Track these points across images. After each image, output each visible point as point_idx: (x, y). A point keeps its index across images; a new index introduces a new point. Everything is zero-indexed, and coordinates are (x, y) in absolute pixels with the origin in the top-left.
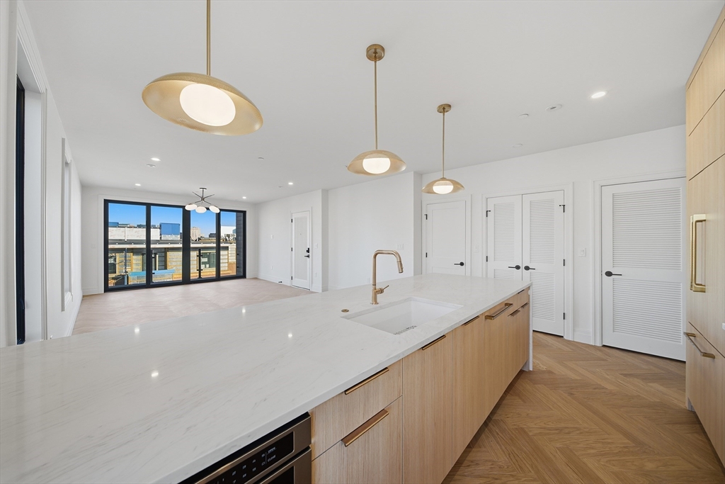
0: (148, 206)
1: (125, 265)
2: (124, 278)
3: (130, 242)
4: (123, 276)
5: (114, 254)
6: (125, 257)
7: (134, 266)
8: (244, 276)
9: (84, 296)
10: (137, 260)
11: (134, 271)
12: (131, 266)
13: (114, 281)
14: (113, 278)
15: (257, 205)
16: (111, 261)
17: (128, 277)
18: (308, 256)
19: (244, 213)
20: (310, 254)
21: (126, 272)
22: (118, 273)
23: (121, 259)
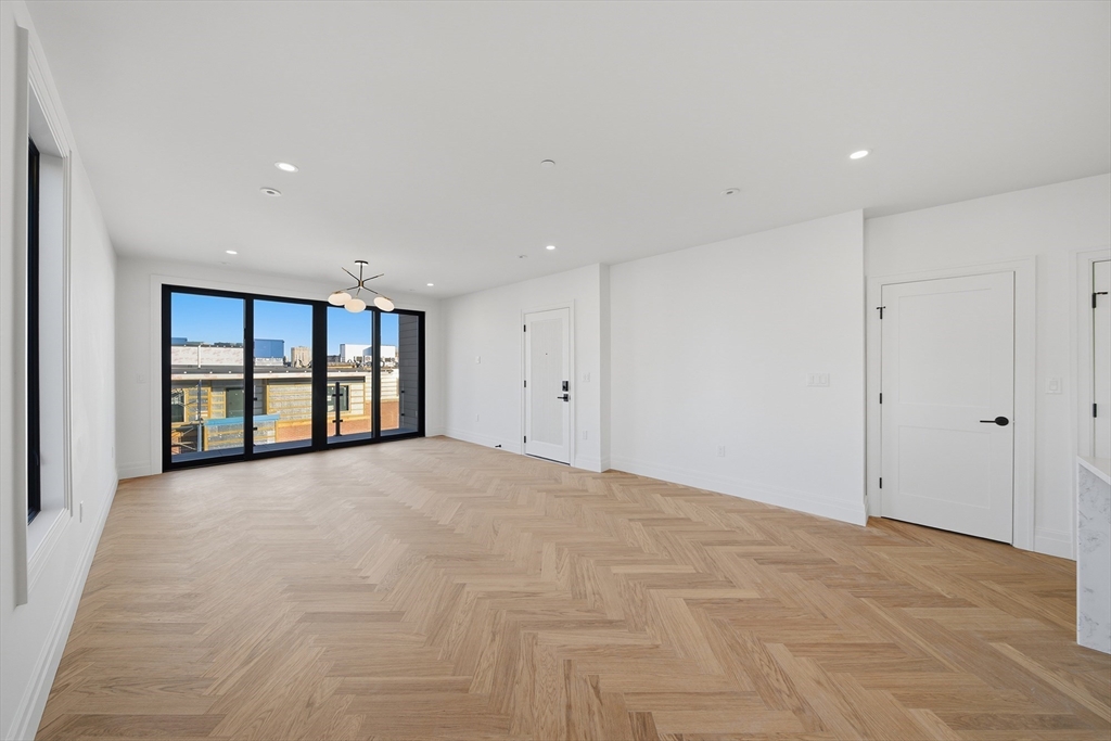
0: (249, 299)
1: (199, 408)
2: (196, 430)
3: (206, 370)
4: (196, 426)
5: (179, 390)
6: (199, 394)
7: (213, 409)
8: (420, 433)
9: (121, 482)
10: (218, 399)
11: (213, 417)
12: (207, 408)
13: (179, 435)
14: (178, 430)
15: (445, 301)
16: (175, 401)
17: (203, 428)
18: (566, 398)
19: (421, 315)
20: (570, 393)
21: (200, 419)
22: (186, 421)
23: (191, 397)
